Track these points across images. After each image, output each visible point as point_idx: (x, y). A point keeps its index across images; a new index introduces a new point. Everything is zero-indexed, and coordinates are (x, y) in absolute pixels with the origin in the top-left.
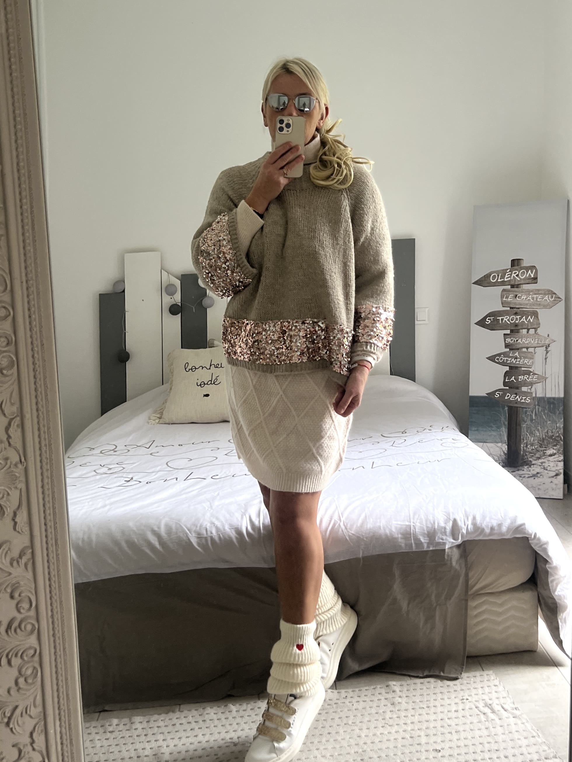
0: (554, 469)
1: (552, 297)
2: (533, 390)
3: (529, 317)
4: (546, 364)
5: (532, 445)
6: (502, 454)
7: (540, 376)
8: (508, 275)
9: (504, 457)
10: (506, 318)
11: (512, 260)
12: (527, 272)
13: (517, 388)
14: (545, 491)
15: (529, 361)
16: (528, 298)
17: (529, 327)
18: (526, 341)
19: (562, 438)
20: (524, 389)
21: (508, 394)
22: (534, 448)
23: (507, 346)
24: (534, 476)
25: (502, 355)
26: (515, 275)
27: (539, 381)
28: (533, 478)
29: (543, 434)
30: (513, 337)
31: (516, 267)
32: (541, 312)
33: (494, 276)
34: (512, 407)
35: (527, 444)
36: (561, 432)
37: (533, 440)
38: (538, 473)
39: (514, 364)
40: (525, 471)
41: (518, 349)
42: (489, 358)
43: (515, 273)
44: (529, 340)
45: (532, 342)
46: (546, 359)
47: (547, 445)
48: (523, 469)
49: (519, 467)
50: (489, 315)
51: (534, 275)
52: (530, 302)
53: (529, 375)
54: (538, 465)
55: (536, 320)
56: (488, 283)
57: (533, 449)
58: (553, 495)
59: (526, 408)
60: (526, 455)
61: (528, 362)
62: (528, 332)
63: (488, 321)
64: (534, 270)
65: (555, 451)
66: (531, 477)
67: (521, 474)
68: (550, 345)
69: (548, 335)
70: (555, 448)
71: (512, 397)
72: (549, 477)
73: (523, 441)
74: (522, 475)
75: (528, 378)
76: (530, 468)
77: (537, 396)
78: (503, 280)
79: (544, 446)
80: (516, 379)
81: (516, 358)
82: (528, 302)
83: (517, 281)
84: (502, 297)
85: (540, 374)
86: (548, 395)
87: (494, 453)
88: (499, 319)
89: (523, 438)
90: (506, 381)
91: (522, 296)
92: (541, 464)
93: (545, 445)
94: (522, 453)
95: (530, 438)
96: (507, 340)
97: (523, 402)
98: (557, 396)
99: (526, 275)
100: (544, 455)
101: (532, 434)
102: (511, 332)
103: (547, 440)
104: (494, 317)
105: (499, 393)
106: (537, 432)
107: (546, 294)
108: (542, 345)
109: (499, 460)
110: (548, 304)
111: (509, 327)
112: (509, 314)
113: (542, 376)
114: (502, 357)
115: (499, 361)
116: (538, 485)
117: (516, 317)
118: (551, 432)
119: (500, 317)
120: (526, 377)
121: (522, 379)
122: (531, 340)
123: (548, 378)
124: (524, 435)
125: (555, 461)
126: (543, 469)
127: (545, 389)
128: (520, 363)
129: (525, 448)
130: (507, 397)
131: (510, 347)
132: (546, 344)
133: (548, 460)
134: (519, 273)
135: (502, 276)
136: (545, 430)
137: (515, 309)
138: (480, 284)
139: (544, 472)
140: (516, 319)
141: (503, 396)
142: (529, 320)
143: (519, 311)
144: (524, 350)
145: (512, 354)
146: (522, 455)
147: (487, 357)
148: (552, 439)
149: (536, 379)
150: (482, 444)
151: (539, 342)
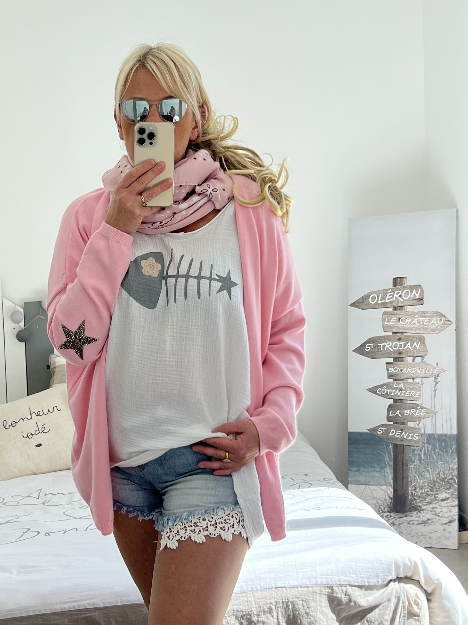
0: (447, 515)
1: (441, 320)
2: (421, 425)
3: (415, 344)
4: (435, 396)
5: (421, 488)
6: (388, 498)
7: (430, 410)
8: (389, 296)
9: (389, 501)
10: (389, 344)
11: (393, 279)
12: (412, 292)
13: (403, 423)
14: (437, 540)
15: (416, 393)
16: (414, 322)
17: (415, 355)
18: (412, 371)
19: (456, 480)
20: (411, 424)
21: (392, 430)
22: (423, 492)
23: (390, 376)
24: (424, 523)
26: (397, 296)
27: (428, 416)
28: (423, 525)
29: (434, 475)
30: (397, 366)
31: (399, 287)
32: (429, 338)
33: (374, 298)
34: (398, 444)
35: (415, 488)
36: (455, 474)
37: (423, 483)
38: (428, 520)
39: (399, 396)
40: (414, 516)
41: (403, 380)
42: (370, 390)
43: (397, 294)
44: (415, 370)
45: (419, 372)
46: (435, 391)
47: (439, 489)
48: (411, 515)
49: (407, 512)
50: (369, 341)
51: (419, 296)
52: (415, 326)
53: (417, 409)
54: (428, 511)
55: (422, 347)
56: (366, 305)
58: (446, 545)
59: (414, 446)
60: (415, 499)
61: (415, 395)
62: (413, 361)
63: (368, 348)
64: (420, 290)
65: (448, 496)
66: (421, 524)
67: (409, 520)
68: (439, 376)
69: (437, 364)
70: (448, 492)
71: (397, 434)
72: (442, 525)
73: (411, 484)
74: (410, 521)
75: (415, 413)
76: (419, 514)
77: (427, 432)
78: (384, 301)
79: (435, 490)
80: (402, 414)
81: (401, 390)
82: (413, 326)
83: (400, 302)
84: (383, 320)
85: (430, 408)
86: (439, 432)
87: (378, 497)
88: (380, 346)
90: (390, 415)
91: (406, 319)
92: (432, 510)
93: (437, 489)
94: (410, 497)
95: (419, 480)
96: (390, 369)
97: (410, 440)
98: (449, 433)
99: (410, 296)
100: (436, 500)
101: (422, 475)
102: (394, 361)
103: (439, 482)
104: (374, 344)
105: (382, 428)
106: (427, 474)
107: (434, 317)
108: (430, 375)
109: (384, 505)
110: (436, 328)
111: (391, 354)
112: (391, 340)
113: (431, 410)
114: (385, 388)
115: (381, 393)
116: (429, 533)
117: (400, 343)
118: (443, 474)
119: (381, 343)
120: (413, 411)
121: (408, 413)
122: (418, 369)
123: (437, 412)
124: (412, 477)
125: (448, 506)
126: (434, 515)
127: (435, 425)
128: (406, 395)
129: (413, 492)
130: (392, 433)
131: (393, 378)
132: (435, 374)
133: (441, 505)
134: (402, 293)
135: (383, 296)
136: (436, 472)
137: (399, 335)
138: (358, 306)
139: (436, 518)
140: (400, 346)
141: (388, 432)
142: (414, 347)
143: (403, 337)
144: (410, 380)
145: (396, 386)
146: (409, 499)
147: (367, 389)
148: (444, 482)
149: (425, 414)
150: (365, 486)
151: (427, 372)
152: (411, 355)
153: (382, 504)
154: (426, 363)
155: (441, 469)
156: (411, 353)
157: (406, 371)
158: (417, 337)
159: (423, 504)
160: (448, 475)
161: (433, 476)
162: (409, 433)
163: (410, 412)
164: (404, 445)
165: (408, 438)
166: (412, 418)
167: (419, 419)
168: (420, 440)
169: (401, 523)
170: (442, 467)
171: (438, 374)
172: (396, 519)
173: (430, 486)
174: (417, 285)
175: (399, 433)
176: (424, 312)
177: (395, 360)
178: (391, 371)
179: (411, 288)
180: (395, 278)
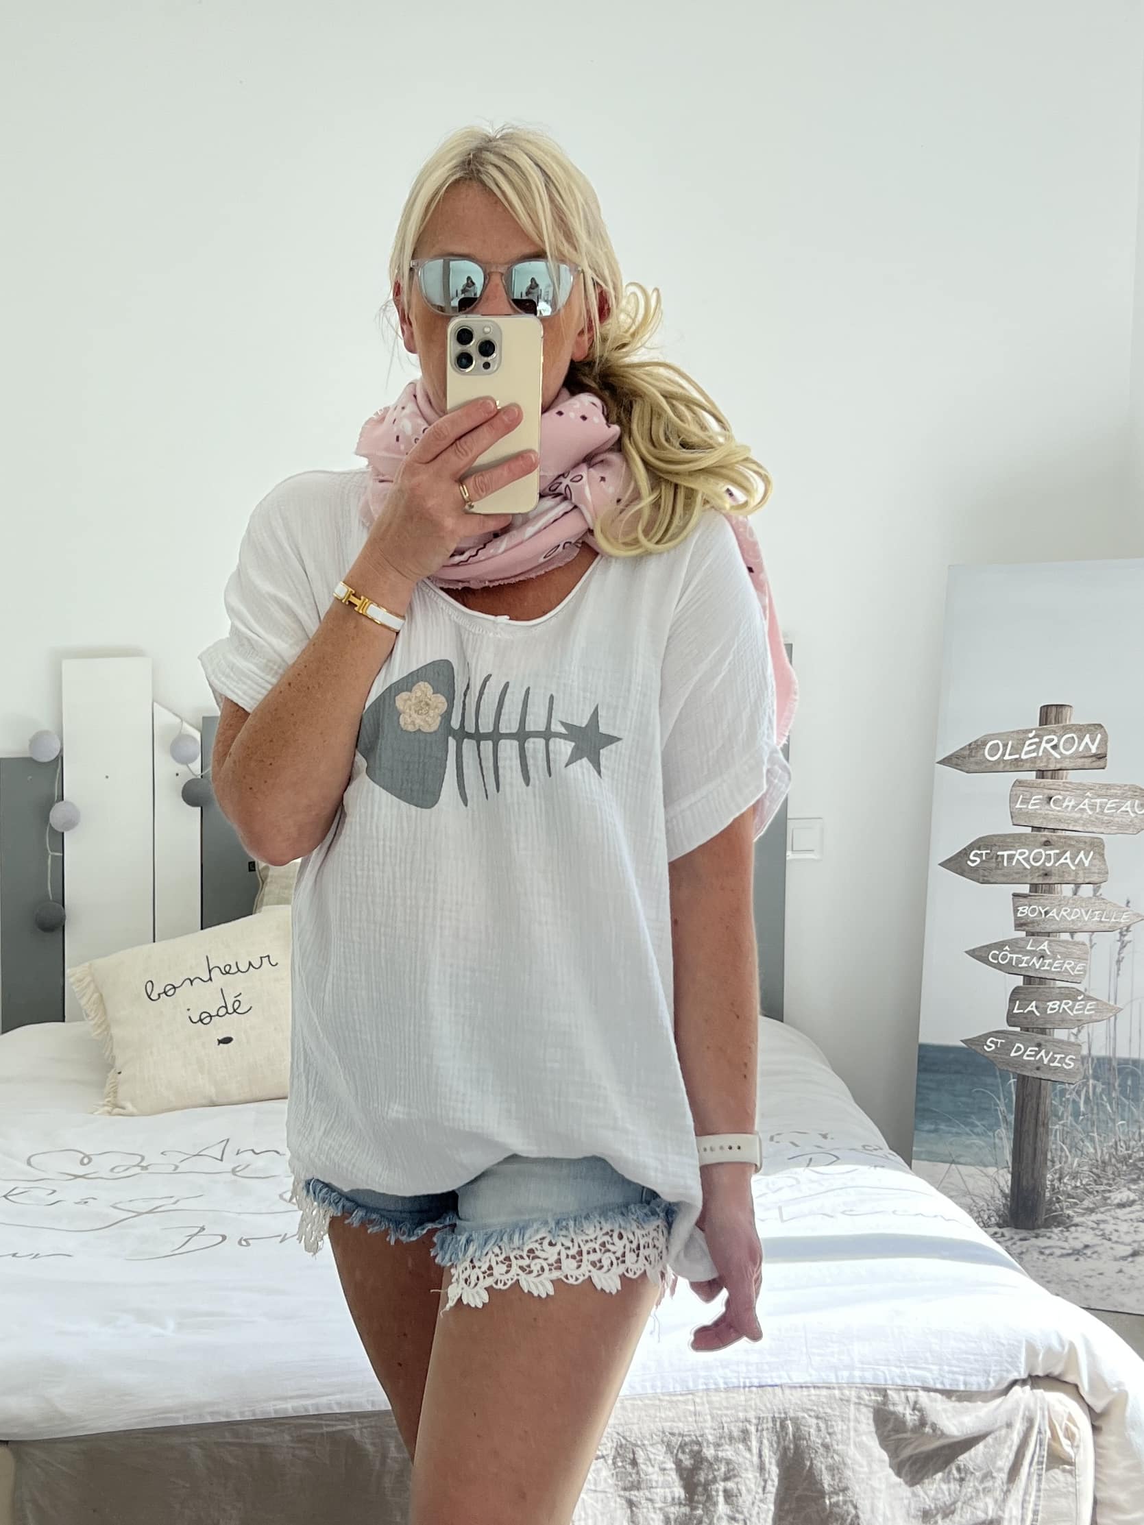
0: (1128, 1239)
2: (1083, 1037)
3: (1082, 854)
4: (1118, 974)
5: (1074, 1176)
6: (998, 1195)
7: (1104, 1003)
8: (1031, 745)
9: (1000, 1201)
10: (1021, 854)
11: (1041, 708)
12: (1081, 739)
13: (1043, 1031)
14: (1103, 1291)
15: (1076, 965)
16: (1081, 806)
17: (1080, 881)
18: (1069, 915)
20: (1060, 1034)
21: (1017, 1045)
22: (1078, 1184)
23: (1019, 925)
24: (1076, 1253)
25: (1007, 948)
26: (1048, 746)
27: (1100, 1018)
28: (1073, 1258)
29: (1104, 1149)
30: (1036, 904)
31: (1052, 726)
32: (1114, 845)
33: (995, 748)
34: (1028, 1077)
37: (1079, 1165)
38: (1087, 1247)
39: (1036, 970)
40: (1055, 1238)
41: (1048, 934)
42: (972, 953)
43: (1048, 741)
44: (1077, 913)
45: (1086, 919)
46: (1119, 962)
47: (1114, 1179)
48: (1048, 1234)
49: (1039, 1228)
50: (977, 844)
51: (1098, 748)
52: (1085, 816)
53: (1075, 1000)
54: (1087, 1227)
55: (1096, 862)
56: (977, 763)
57: (1076, 1187)
58: (1123, 1305)
59: (1063, 1083)
60: (1058, 1201)
61: (1073, 969)
62: (1075, 894)
63: (974, 860)
64: (1099, 736)
65: (1132, 1196)
66: (1069, 1255)
67: (1043, 1245)
68: (1130, 929)
69: (1128, 902)
70: (1133, 1186)
71: (1028, 1053)
72: (1116, 1259)
73: (1053, 1166)
74: (1045, 1248)
75: (1071, 1009)
76: (1066, 1234)
77: (1095, 1053)
78: (1017, 756)
79: (1105, 1182)
80: (1042, 1010)
81: (1043, 957)
82: (1078, 815)
83: (1053, 760)
84: (1013, 799)
85: (1105, 1000)
86: (1122, 1053)
87: (976, 1192)
88: (1003, 856)
89: (1053, 1157)
90: (1016, 1011)
91: (1064, 799)
92: (1095, 1226)
93: (1109, 1180)
94: (1048, 1194)
95: (1070, 1159)
96: (1020, 908)
97: (1056, 1068)
99: (1077, 748)
100: (1106, 1205)
101: (1077, 1148)
102: (1030, 891)
103: (1115, 1166)
104: (989, 851)
105: (995, 1040)
106: (1088, 1144)
107: (1126, 797)
108: (1110, 927)
109: (989, 1210)
110: (1131, 822)
111: (1026, 876)
112: (1028, 845)
113: (1106, 1004)
114: (1006, 950)
115: (999, 962)
116: (1086, 1276)
117: (1048, 852)
118: (1124, 1146)
119: (1005, 850)
120: (1066, 1005)
121: (1055, 1009)
122: (1083, 911)
123: (1122, 1009)
124: (1056, 1149)
125: (1131, 1220)
126: (1100, 1238)
127: (1115, 1039)
128: (1053, 969)
129: (1057, 1184)
130: (1016, 1052)
131: (1027, 928)
132: (1121, 926)
133: (1115, 1215)
134: (1059, 741)
135: (1015, 745)
136: (1108, 1142)
137: (1046, 833)
138: (957, 765)
139: (1102, 1244)
140: (1046, 857)
141: (1007, 1047)
142: (1079, 862)
143: (1055, 838)
144: (1065, 936)
145: (1031, 946)
146: (1047, 1199)
147: (967, 950)
148: (1126, 1165)
149: (1093, 1012)
150: (948, 1165)
151: (1103, 919)
152: (1070, 878)
153: (985, 1208)
154: (1103, 899)
155: (1122, 1137)
156: (1069, 876)
157: (1058, 915)
158: (1087, 840)
159: (1075, 1212)
160: (1135, 1150)
161: (1102, 1151)
162: (1054, 1053)
163: (1060, 1006)
164: (1041, 1079)
165: (1051, 1064)
166: (1063, 1021)
167: (1079, 1023)
168: (1078, 1069)
169: (1024, 1250)
170: (1123, 1133)
171: (1128, 924)
172: (1013, 1241)
173: (1092, 1172)
174: (1094, 725)
175: (1031, 1051)
176: (1106, 785)
177: (1034, 889)
178: (1023, 913)
179: (1080, 730)
180: (1044, 706)
